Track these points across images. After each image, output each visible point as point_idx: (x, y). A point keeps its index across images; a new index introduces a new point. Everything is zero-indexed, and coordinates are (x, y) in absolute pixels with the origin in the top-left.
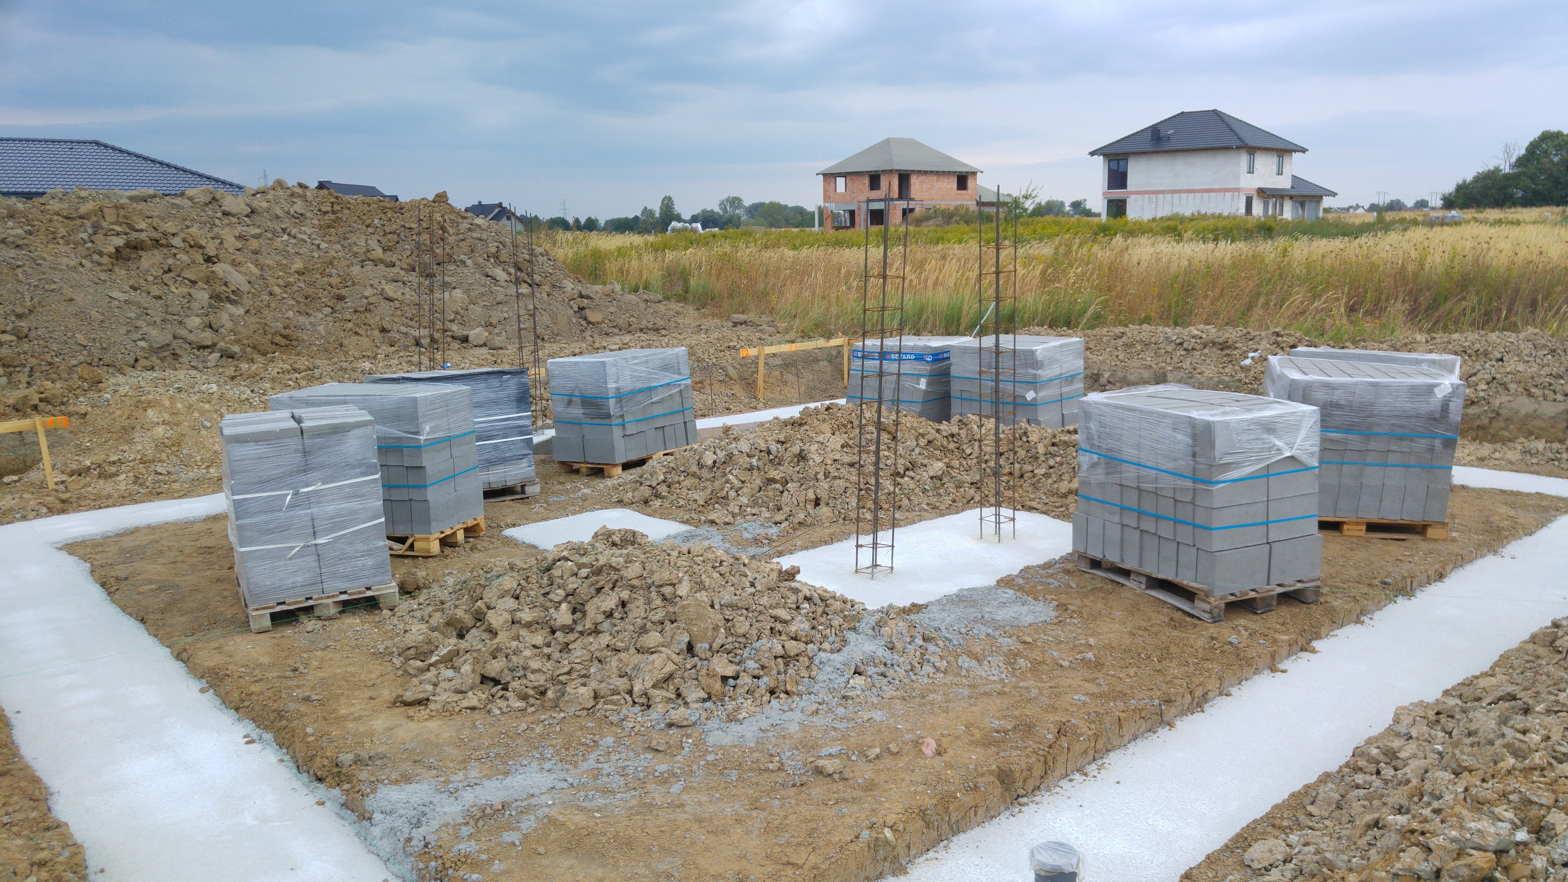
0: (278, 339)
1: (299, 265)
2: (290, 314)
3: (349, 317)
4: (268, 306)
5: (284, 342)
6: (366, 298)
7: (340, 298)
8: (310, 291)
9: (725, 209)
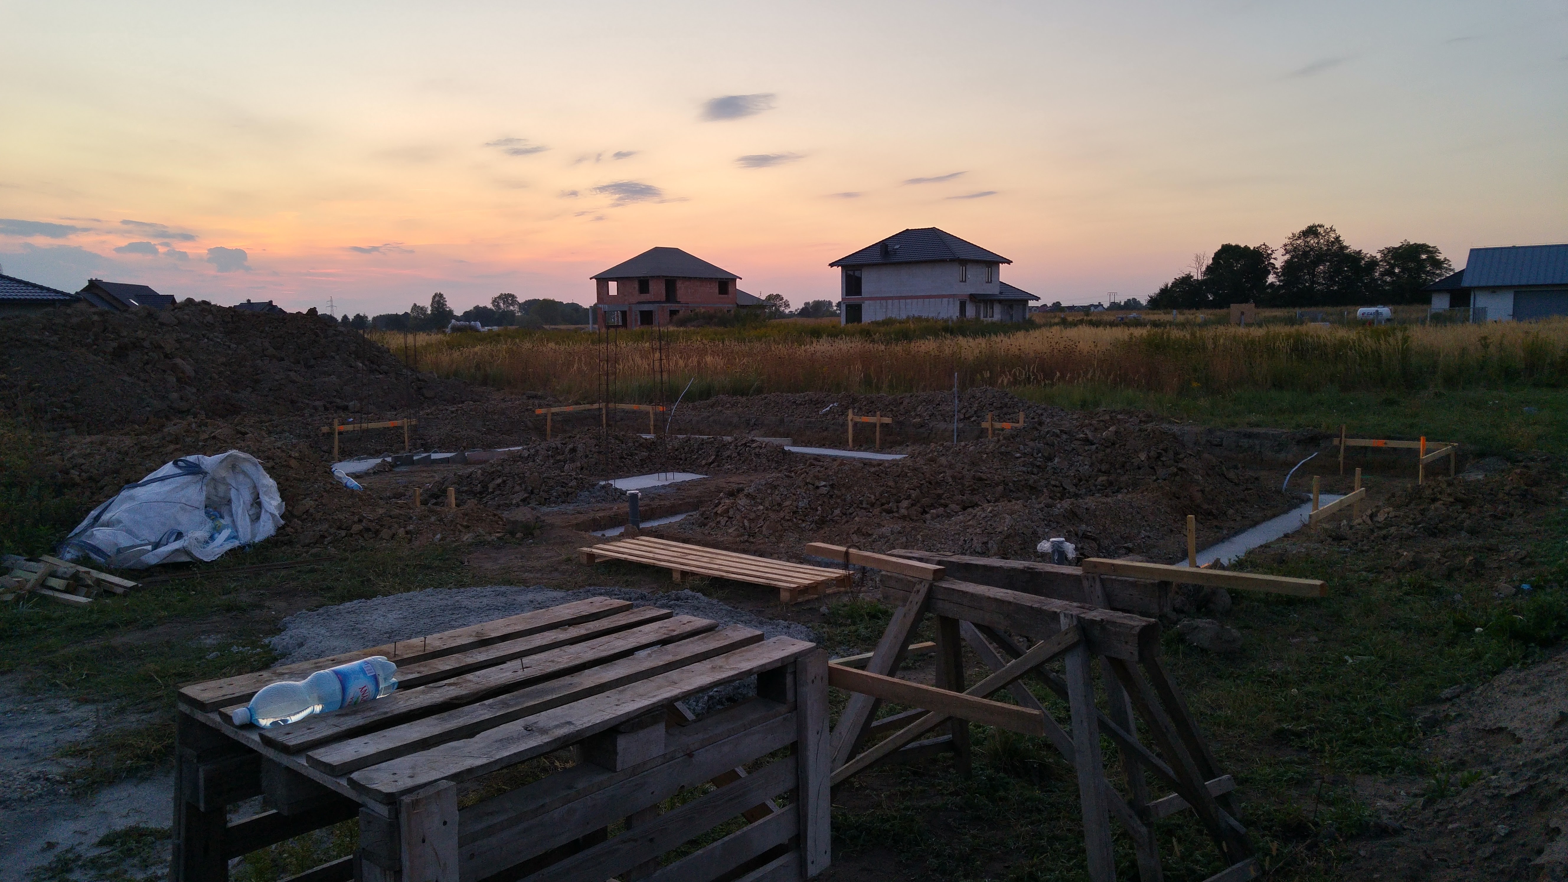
9: (498, 306)
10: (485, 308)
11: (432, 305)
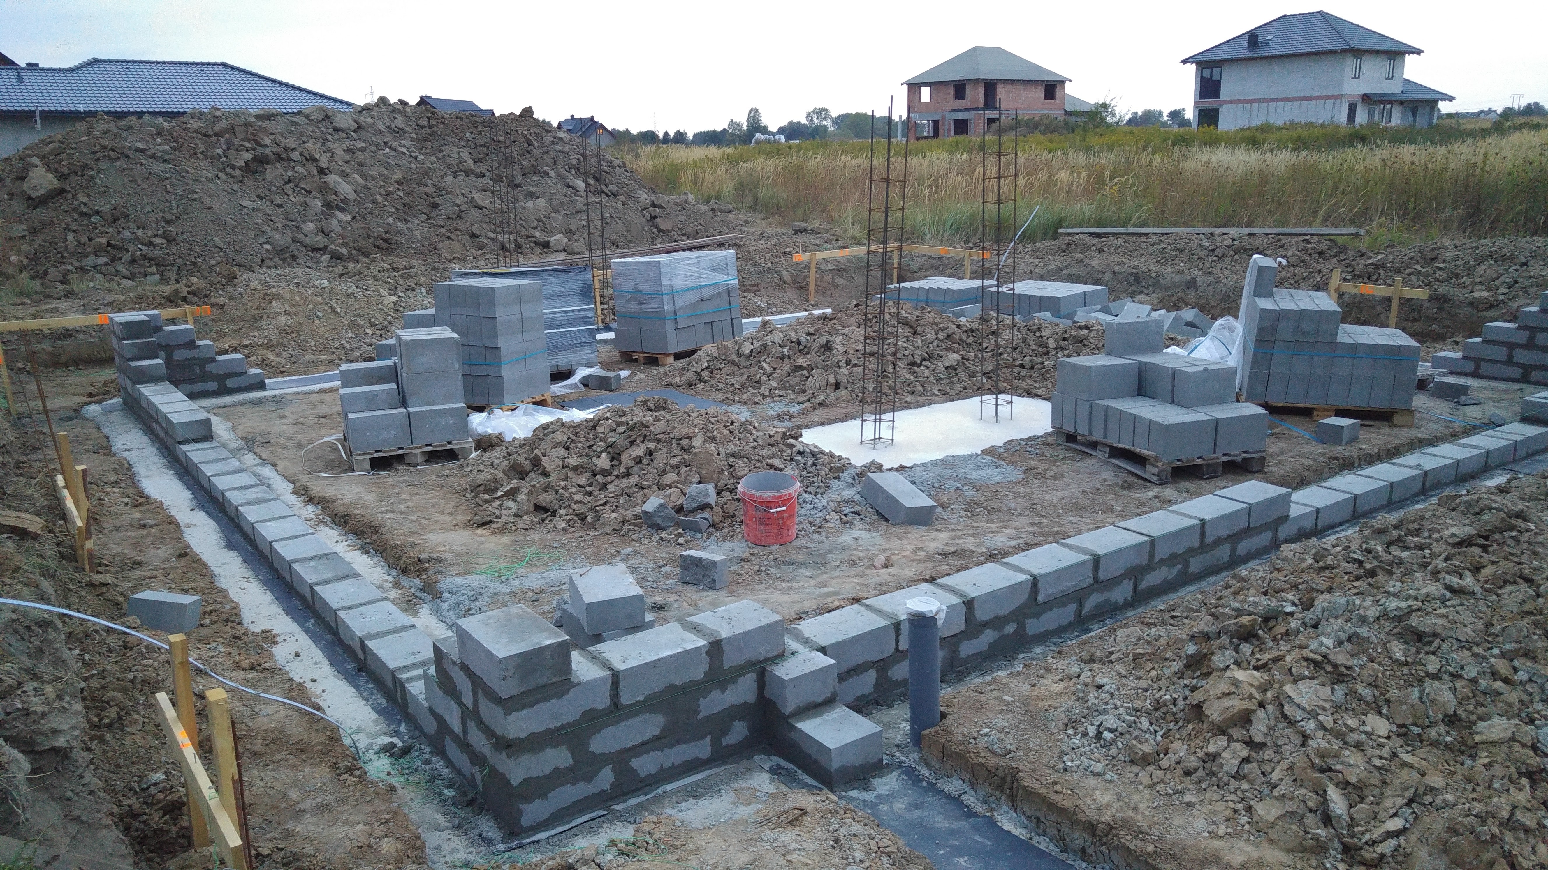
0: (379, 242)
1: (398, 175)
2: (390, 220)
3: (442, 223)
4: (371, 213)
5: (385, 245)
6: (458, 206)
7: (435, 206)
8: (408, 200)
9: (812, 120)
10: (799, 123)
11: (748, 121)
